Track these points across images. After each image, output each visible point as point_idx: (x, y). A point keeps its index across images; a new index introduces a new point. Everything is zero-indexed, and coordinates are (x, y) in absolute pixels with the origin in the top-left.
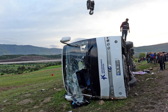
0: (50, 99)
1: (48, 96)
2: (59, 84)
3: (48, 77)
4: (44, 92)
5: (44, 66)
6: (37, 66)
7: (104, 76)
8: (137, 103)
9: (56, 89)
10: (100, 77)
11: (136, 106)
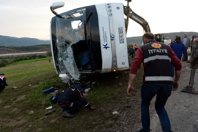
0: (25, 97)
1: (21, 94)
2: (34, 80)
3: (20, 74)
4: (15, 90)
5: (13, 61)
6: (4, 61)
7: (107, 45)
8: (120, 92)
9: (32, 85)
10: (102, 47)
11: (119, 95)
